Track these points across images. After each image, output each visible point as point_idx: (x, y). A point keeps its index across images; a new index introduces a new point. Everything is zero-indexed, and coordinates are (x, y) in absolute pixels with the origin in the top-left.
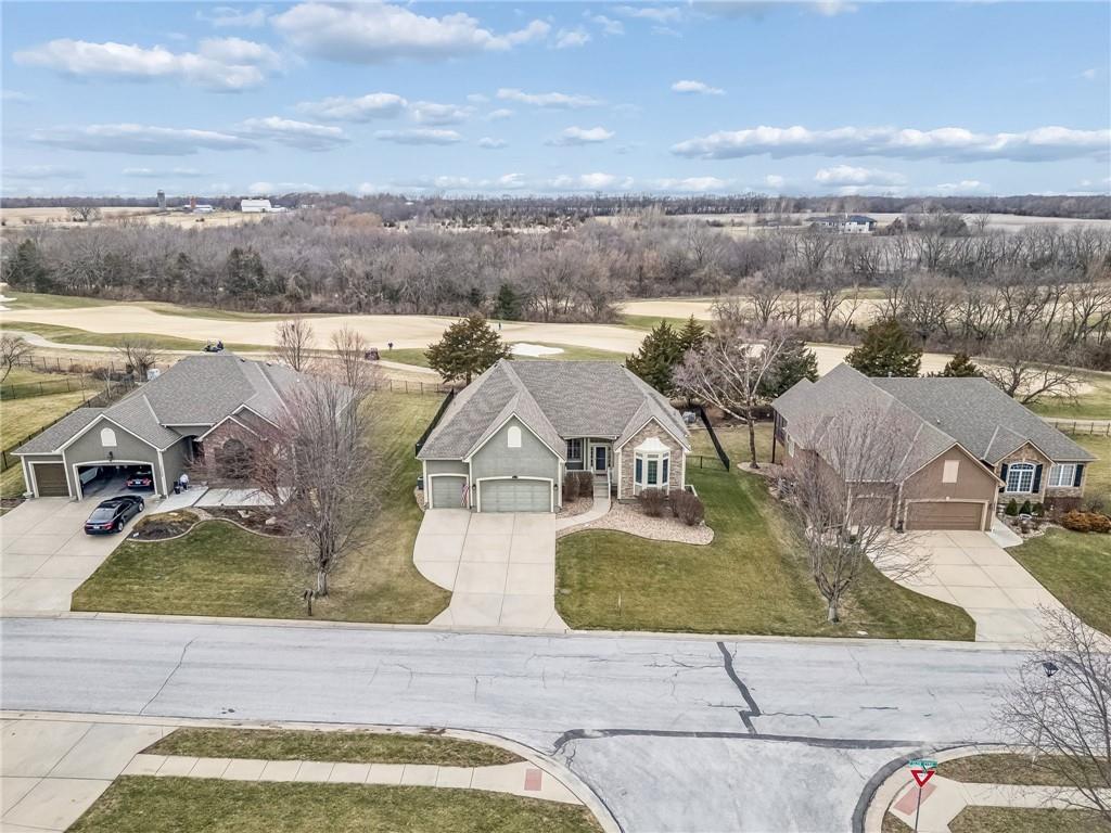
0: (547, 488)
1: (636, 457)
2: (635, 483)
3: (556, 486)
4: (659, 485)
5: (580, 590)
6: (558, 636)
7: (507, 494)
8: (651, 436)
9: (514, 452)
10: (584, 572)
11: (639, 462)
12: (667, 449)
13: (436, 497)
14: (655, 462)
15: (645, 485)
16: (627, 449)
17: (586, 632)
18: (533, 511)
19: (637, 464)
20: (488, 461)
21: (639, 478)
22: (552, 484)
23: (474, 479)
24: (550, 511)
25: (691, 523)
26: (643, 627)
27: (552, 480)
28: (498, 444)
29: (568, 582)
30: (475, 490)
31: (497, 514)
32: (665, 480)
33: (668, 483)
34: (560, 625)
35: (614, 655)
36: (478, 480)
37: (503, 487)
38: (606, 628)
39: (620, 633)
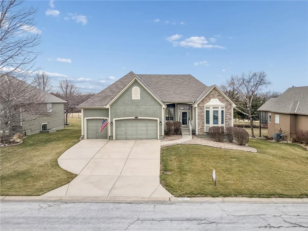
0: (155, 124)
1: (205, 109)
2: (205, 125)
3: (161, 122)
4: (220, 125)
5: (180, 172)
6: (163, 202)
7: (131, 128)
8: (214, 97)
9: (135, 102)
10: (181, 162)
11: (208, 112)
12: (223, 105)
13: (89, 132)
14: (217, 111)
15: (211, 124)
16: (200, 105)
17: (189, 199)
18: (148, 139)
19: (207, 114)
20: (120, 108)
21: (208, 122)
22: (158, 122)
23: (112, 119)
24: (157, 139)
25: (241, 145)
26: (238, 194)
27: (158, 119)
28: (126, 98)
29: (170, 168)
30: (112, 125)
31: (125, 141)
32: (222, 123)
33: (224, 125)
34: (165, 194)
35: (222, 218)
36: (114, 120)
37: (129, 124)
38: (206, 195)
39: (220, 199)
